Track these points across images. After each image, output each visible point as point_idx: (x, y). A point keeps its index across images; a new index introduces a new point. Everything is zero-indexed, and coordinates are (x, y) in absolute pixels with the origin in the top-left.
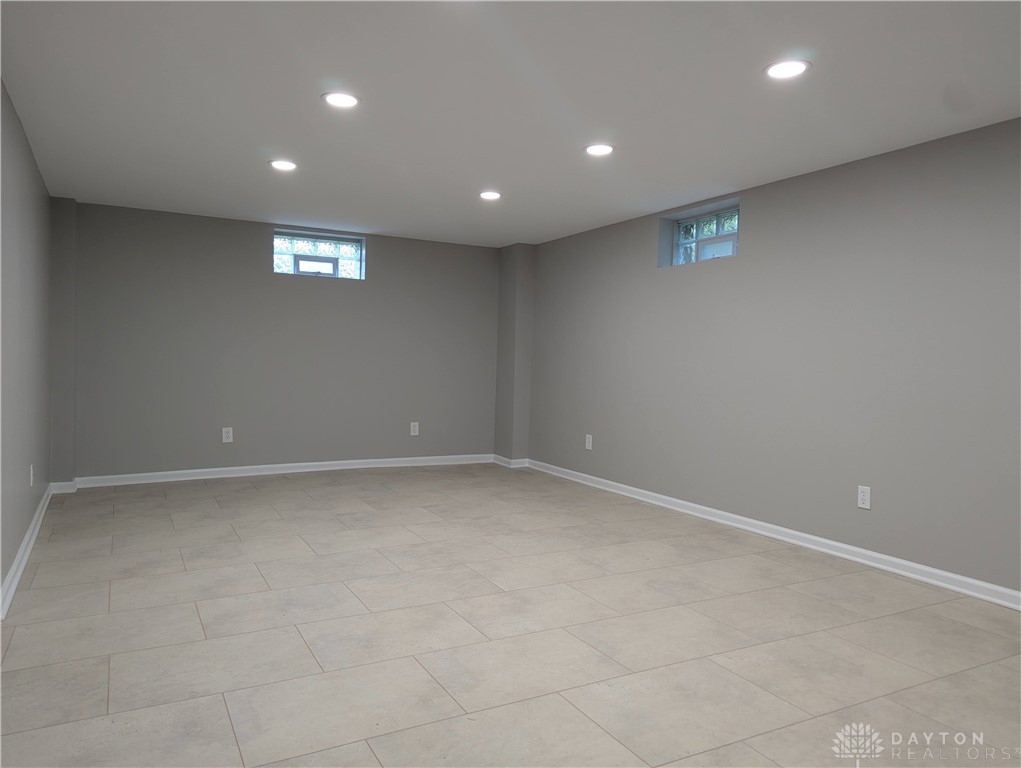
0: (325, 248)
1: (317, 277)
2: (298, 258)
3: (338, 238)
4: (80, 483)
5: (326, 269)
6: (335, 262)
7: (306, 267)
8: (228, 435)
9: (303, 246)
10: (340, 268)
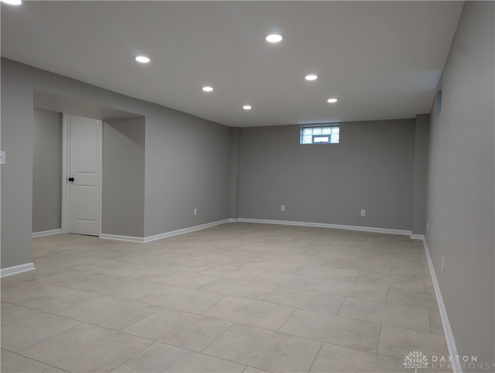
0: (326, 131)
1: (321, 144)
2: (314, 137)
3: (331, 125)
4: (240, 220)
5: (325, 140)
6: (329, 136)
7: (317, 140)
8: (283, 208)
9: (317, 131)
10: (331, 139)
